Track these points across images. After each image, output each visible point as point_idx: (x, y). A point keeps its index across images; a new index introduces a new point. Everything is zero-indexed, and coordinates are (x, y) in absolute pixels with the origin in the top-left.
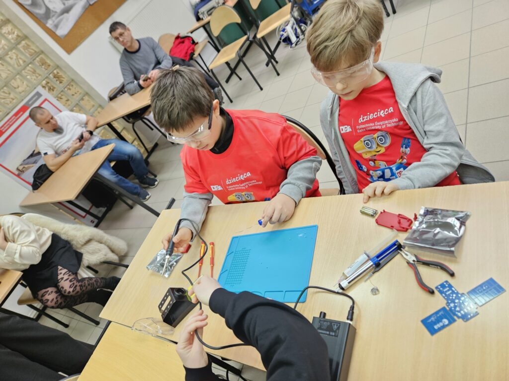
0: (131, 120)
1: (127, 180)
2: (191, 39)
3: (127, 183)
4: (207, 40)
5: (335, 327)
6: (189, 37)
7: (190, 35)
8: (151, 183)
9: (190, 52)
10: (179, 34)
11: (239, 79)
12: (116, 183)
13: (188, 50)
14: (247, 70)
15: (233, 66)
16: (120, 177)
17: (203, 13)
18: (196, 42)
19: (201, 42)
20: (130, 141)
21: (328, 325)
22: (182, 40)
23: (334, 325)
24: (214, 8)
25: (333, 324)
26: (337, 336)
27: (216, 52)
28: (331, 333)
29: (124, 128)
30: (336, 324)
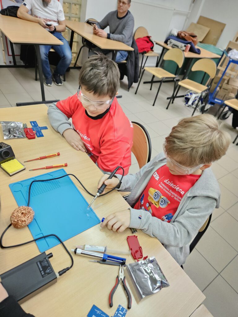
0: (85, 43)
1: (49, 65)
2: (153, 46)
3: (47, 67)
4: (158, 55)
5: (48, 271)
6: (153, 44)
7: (155, 43)
8: (58, 82)
9: (145, 50)
10: (151, 37)
11: (150, 88)
12: (42, 60)
13: (146, 48)
14: (158, 89)
15: (155, 80)
16: (48, 61)
17: (171, 43)
18: (153, 49)
19: (155, 53)
20: (73, 51)
21: (46, 266)
22: (149, 41)
23: (49, 269)
24: (177, 46)
25: (49, 267)
26: (43, 277)
27: (155, 65)
28: (42, 272)
29: (77, 42)
30: (50, 270)
